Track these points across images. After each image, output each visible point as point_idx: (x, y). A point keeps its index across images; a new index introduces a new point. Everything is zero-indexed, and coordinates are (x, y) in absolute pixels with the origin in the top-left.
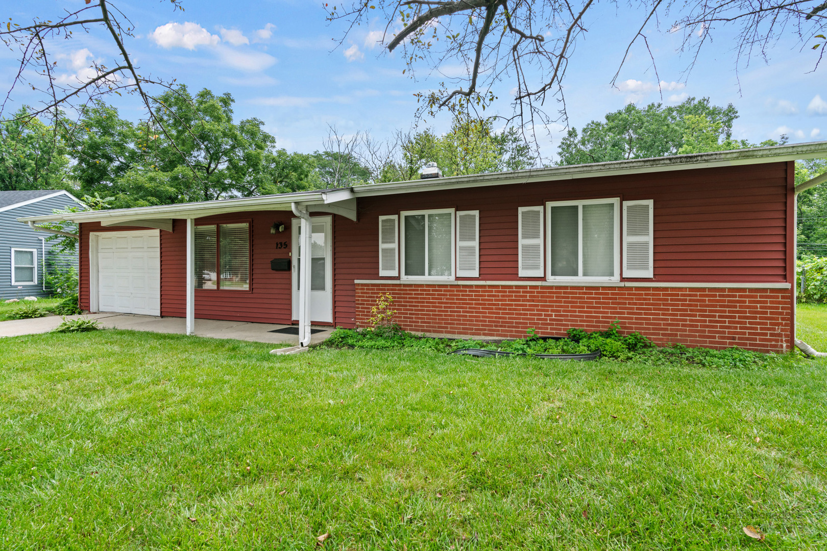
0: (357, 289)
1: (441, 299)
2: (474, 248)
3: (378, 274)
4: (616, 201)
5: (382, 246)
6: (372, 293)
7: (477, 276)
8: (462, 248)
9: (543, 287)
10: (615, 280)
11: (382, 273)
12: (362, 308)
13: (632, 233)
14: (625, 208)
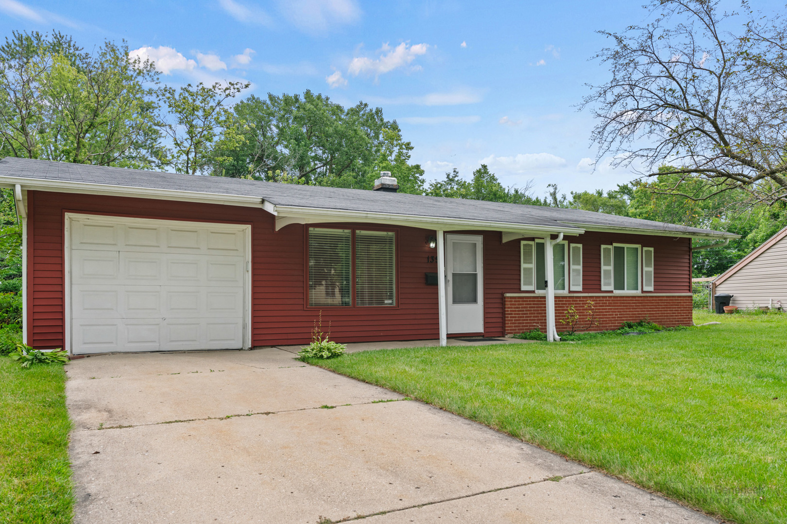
0: (507, 301)
1: (563, 307)
2: (579, 270)
3: (520, 289)
4: (639, 246)
5: (523, 266)
6: (518, 305)
7: (581, 290)
8: (574, 270)
9: (610, 297)
10: (638, 293)
11: (523, 288)
12: (511, 317)
13: (647, 266)
14: (644, 251)
